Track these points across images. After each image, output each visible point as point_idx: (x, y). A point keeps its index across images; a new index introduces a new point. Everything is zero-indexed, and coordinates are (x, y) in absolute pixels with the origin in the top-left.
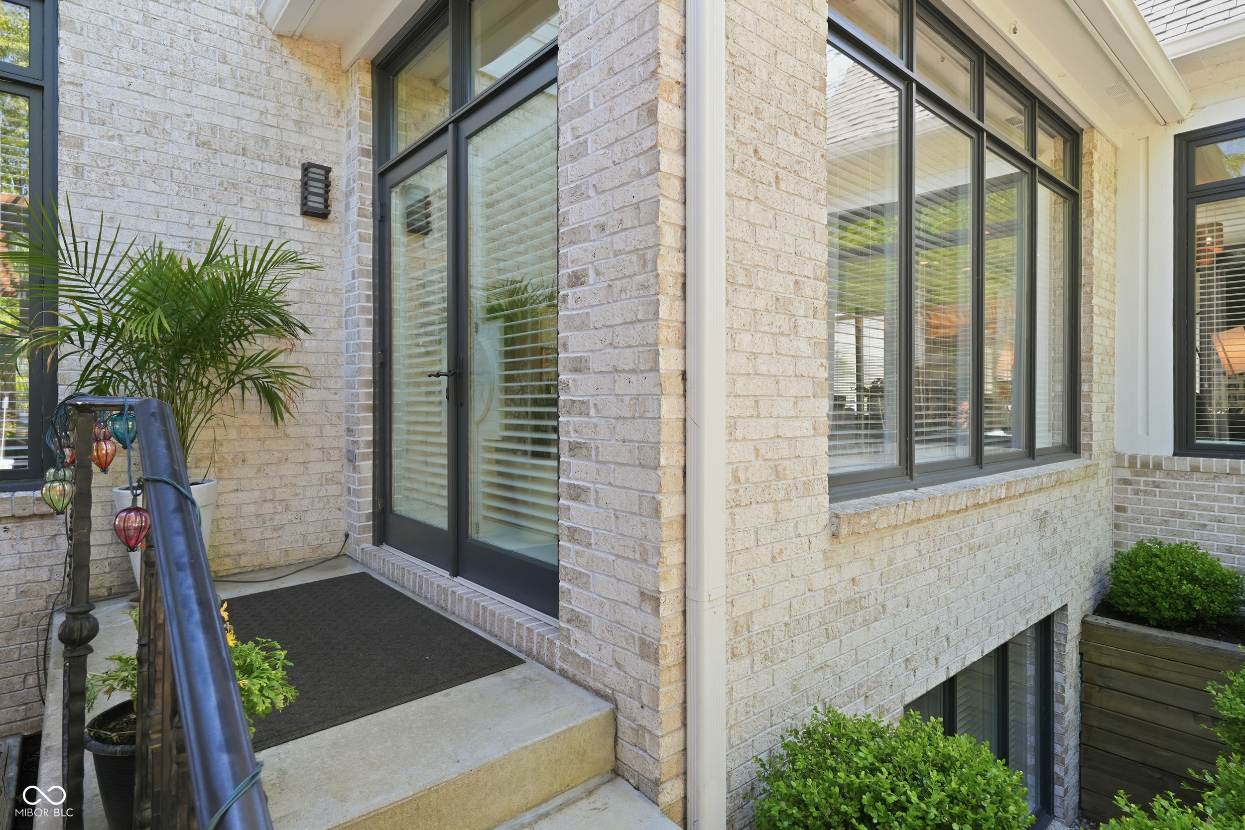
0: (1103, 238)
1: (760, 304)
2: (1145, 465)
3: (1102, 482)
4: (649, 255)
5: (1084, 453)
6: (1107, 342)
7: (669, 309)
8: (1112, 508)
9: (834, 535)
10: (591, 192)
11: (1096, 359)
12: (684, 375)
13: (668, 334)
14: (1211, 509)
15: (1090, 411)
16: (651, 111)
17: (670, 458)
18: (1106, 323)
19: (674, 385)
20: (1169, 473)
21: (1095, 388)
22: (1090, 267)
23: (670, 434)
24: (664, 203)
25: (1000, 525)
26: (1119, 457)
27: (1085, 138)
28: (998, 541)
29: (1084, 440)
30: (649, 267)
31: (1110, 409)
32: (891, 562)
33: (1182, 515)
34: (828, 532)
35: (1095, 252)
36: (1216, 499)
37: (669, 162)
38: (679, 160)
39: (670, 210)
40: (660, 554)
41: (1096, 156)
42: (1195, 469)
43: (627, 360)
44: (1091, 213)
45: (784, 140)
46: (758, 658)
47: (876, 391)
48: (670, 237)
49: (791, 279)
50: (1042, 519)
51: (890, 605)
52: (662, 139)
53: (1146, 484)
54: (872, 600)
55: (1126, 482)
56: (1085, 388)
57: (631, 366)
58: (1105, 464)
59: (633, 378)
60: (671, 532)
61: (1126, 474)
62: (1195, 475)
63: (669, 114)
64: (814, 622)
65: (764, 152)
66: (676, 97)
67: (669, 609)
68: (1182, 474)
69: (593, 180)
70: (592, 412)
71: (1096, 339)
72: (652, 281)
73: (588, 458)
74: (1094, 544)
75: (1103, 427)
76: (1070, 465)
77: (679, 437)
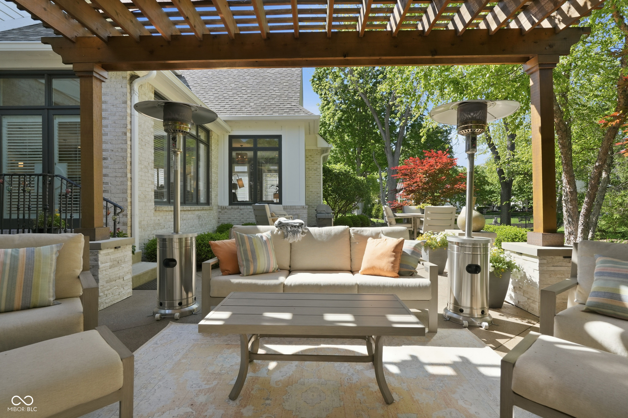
0: (215, 156)
1: (142, 167)
2: (223, 208)
3: (215, 212)
4: (125, 158)
5: (211, 205)
6: (216, 180)
7: (129, 167)
8: (217, 218)
9: (155, 210)
10: (109, 143)
11: (213, 183)
12: (131, 178)
13: (128, 171)
14: (234, 216)
15: (211, 195)
16: (125, 134)
17: (129, 192)
18: (215, 175)
19: (129, 180)
20: (228, 209)
21: (213, 190)
22: (211, 162)
23: (129, 188)
24: (128, 149)
25: (189, 216)
26: (219, 206)
27: (210, 132)
28: (189, 219)
29: (210, 202)
30: (125, 159)
31: (217, 195)
32: (166, 218)
33: (230, 218)
34: (154, 210)
35: (212, 159)
36: (236, 214)
37: (129, 143)
38: (130, 142)
39: (129, 150)
40: (127, 207)
41: (212, 137)
42: (232, 208)
43: (119, 175)
44: (212, 150)
45: (146, 138)
46: (142, 229)
47: (162, 187)
48: (129, 155)
49: (148, 163)
50: (199, 217)
51: (166, 226)
52: (128, 139)
53: (224, 212)
54: (162, 225)
55: (220, 212)
56: (211, 190)
57: (120, 176)
58: (215, 208)
59: (121, 178)
60: (129, 204)
61: (220, 210)
62: (232, 209)
63: (128, 134)
64: (152, 225)
65: (143, 140)
66: (130, 132)
67: (129, 217)
68: (230, 209)
69: (110, 141)
70: (109, 184)
71: (213, 179)
72: (126, 162)
73: (108, 192)
74: (212, 225)
75: (215, 199)
76: (206, 207)
77: (130, 189)
